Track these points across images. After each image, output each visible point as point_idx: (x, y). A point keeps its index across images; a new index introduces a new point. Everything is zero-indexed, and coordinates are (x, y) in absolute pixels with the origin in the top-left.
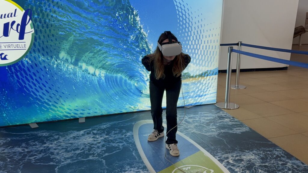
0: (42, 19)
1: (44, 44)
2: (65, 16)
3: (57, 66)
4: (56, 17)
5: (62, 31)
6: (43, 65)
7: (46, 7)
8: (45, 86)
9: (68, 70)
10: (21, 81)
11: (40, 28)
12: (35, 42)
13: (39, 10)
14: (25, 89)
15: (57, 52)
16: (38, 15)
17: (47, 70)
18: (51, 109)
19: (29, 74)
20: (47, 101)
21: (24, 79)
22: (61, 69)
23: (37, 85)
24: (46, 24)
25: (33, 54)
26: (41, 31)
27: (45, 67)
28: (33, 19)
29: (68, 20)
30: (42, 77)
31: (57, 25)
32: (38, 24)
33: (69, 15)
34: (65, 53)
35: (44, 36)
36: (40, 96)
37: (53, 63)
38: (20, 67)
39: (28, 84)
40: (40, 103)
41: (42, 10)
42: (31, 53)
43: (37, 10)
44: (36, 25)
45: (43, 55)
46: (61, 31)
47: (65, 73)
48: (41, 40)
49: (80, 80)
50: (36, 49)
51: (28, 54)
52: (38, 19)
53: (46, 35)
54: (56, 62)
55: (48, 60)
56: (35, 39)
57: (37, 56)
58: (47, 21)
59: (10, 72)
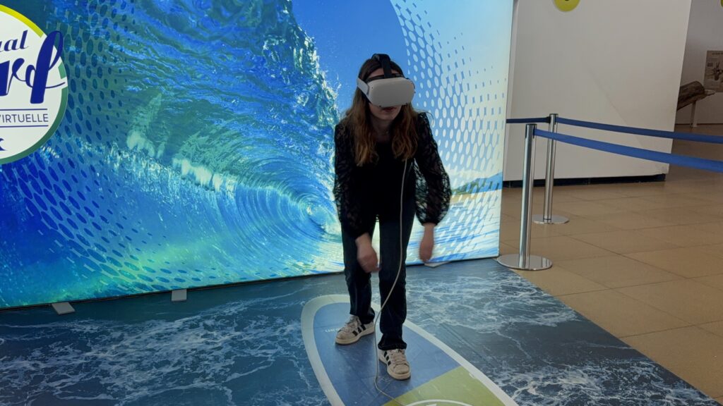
0: (87, 56)
2: (141, 50)
3: (122, 165)
4: (121, 50)
5: (135, 85)
6: (88, 162)
7: (96, 27)
8: (92, 214)
9: (146, 175)
10: (33, 201)
11: (83, 76)
12: (70, 110)
13: (80, 35)
14: (43, 220)
15: (122, 132)
16: (79, 45)
17: (98, 174)
18: (106, 268)
19: (55, 186)
20: (95, 249)
21: (43, 197)
22: (131, 174)
23: (72, 212)
24: (98, 66)
25: (65, 138)
26: (84, 83)
27: (92, 169)
28: (67, 55)
29: (150, 58)
30: (85, 192)
31: (122, 68)
32: (77, 66)
33: (151, 47)
34: (142, 136)
35: (91, 95)
36: (79, 237)
37: (111, 159)
38: (32, 168)
39: (52, 209)
40: (79, 255)
41: (86, 35)
42: (58, 134)
43: (75, 33)
44: (72, 68)
45: (90, 142)
46: (131, 84)
47: (141, 183)
48: (84, 104)
49: (175, 201)
50: (72, 126)
51: (53, 138)
52: (78, 56)
53: (96, 94)
54: (119, 157)
55: (101, 151)
56: (69, 101)
57: (75, 142)
58: (100, 59)
59: (8, 180)
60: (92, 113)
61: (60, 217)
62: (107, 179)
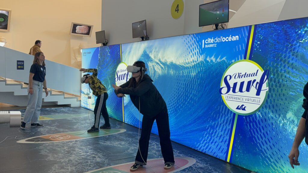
0: (276, 79)
1: (274, 102)
2: (298, 77)
3: (283, 125)
4: (289, 77)
5: (293, 92)
6: (271, 121)
7: (281, 68)
8: (270, 142)
9: (292, 131)
10: (252, 131)
11: (274, 87)
12: (268, 99)
13: (275, 71)
14: (254, 139)
15: (285, 111)
16: (274, 75)
17: (274, 126)
18: (272, 166)
19: (259, 127)
20: (269, 156)
21: (255, 130)
22: (286, 129)
23: (263, 139)
24: (280, 83)
25: (265, 110)
26: (274, 89)
27: (272, 124)
28: (269, 78)
29: (301, 81)
30: (269, 132)
31: (289, 85)
32: (272, 83)
33: (302, 76)
34: (293, 114)
35: (276, 95)
36: (264, 149)
37: (280, 122)
38: (253, 119)
39: (257, 135)
40: (263, 157)
41: (277, 71)
42: (263, 108)
43: (273, 70)
44: (271, 84)
45: (273, 112)
46: (291, 91)
47: (289, 134)
48: (273, 98)
50: (268, 105)
51: (261, 109)
52: (273, 79)
53: (278, 94)
54: (282, 121)
55: (276, 117)
56: (268, 96)
57: (268, 112)
58: (281, 81)
59: (246, 121)
60: (275, 102)
61: (259, 140)
62: (277, 129)
